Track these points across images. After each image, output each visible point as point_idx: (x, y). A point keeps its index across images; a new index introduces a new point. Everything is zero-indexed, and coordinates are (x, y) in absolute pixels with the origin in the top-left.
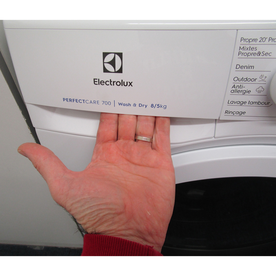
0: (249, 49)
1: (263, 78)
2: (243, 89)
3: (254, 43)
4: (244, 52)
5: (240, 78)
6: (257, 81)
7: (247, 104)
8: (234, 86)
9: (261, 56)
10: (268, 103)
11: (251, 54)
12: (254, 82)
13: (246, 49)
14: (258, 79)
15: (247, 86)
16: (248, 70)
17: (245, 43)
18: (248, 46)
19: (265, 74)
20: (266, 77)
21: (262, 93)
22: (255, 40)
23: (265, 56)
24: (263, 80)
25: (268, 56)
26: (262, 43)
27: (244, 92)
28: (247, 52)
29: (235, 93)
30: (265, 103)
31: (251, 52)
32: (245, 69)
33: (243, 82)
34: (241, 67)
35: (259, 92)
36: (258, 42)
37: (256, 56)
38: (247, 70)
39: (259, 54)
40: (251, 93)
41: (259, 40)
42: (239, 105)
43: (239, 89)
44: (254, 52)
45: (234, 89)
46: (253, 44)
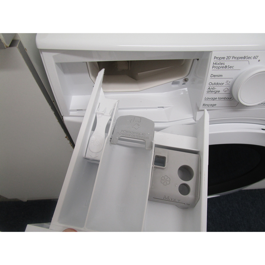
0: (219, 64)
1: (228, 83)
2: (215, 90)
3: (223, 60)
4: (216, 66)
5: (213, 83)
6: (224, 85)
7: (217, 99)
8: (209, 88)
9: (227, 69)
10: (231, 98)
11: (221, 67)
12: (222, 85)
13: (218, 64)
14: (225, 83)
15: (218, 88)
16: (219, 78)
17: (217, 60)
18: (219, 62)
19: (229, 80)
20: (230, 82)
21: (227, 92)
22: (224, 58)
23: (229, 69)
24: (228, 84)
25: (232, 69)
26: (228, 60)
27: (216, 92)
28: (218, 66)
29: (210, 93)
30: (229, 98)
31: (221, 66)
32: (217, 77)
33: (215, 85)
34: (214, 76)
35: (225, 91)
36: (225, 60)
37: (224, 69)
38: (218, 78)
39: (226, 67)
40: (220, 93)
41: (226, 58)
42: (212, 100)
43: (213, 90)
44: (223, 66)
45: (209, 90)
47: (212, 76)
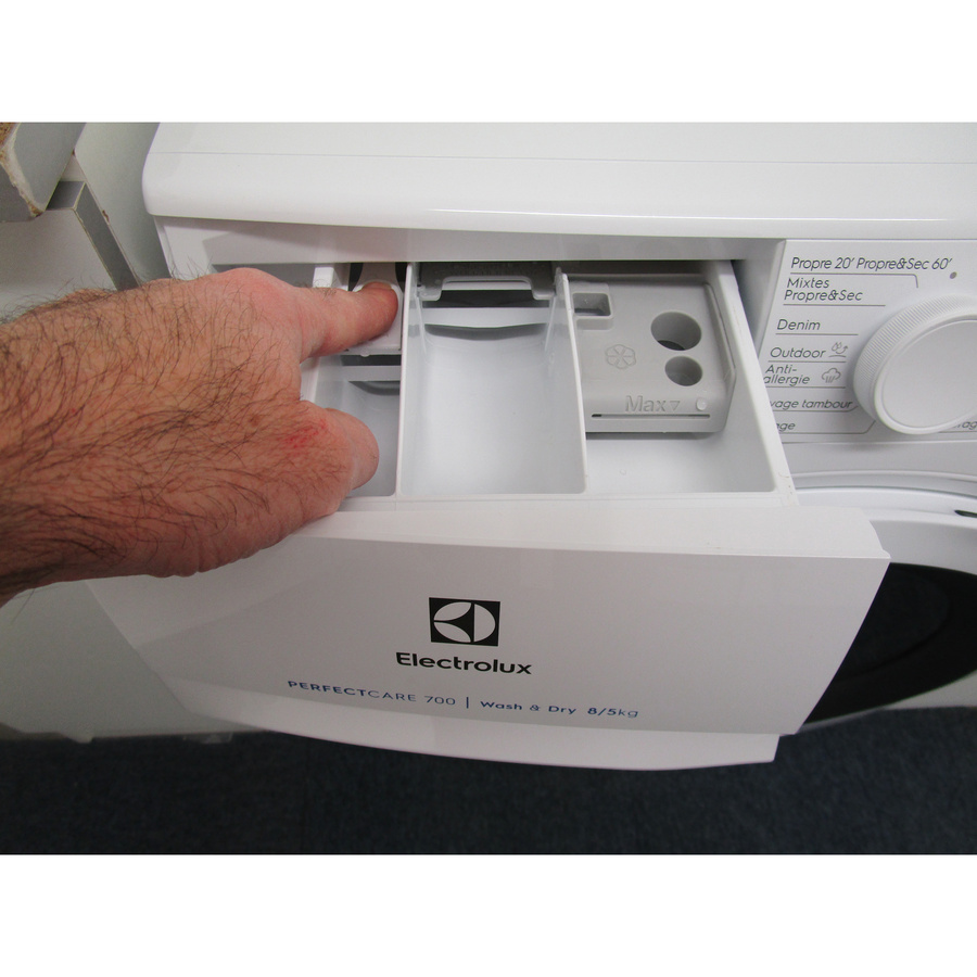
0: (809, 284)
1: (839, 351)
2: (792, 374)
3: (823, 270)
4: (799, 290)
5: (786, 349)
6: (825, 357)
7: (799, 407)
8: (771, 369)
9: (837, 301)
10: (848, 404)
11: (815, 296)
12: (818, 359)
13: (804, 284)
14: (829, 353)
15: (801, 369)
16: (807, 331)
17: (803, 270)
18: (808, 278)
19: (846, 341)
20: (846, 347)
21: (834, 383)
22: (827, 263)
23: (846, 301)
24: (839, 355)
25: (854, 302)
26: (842, 270)
27: (794, 380)
28: (806, 290)
29: (773, 384)
30: (841, 405)
31: (815, 290)
32: (800, 331)
33: (794, 359)
34: (792, 325)
35: (829, 380)
36: (832, 269)
37: (827, 301)
38: (804, 331)
39: (834, 295)
40: (810, 384)
41: (835, 264)
42: (780, 409)
43: (783, 375)
44: (822, 290)
45: (770, 374)
46: (820, 274)
47: (783, 324)
